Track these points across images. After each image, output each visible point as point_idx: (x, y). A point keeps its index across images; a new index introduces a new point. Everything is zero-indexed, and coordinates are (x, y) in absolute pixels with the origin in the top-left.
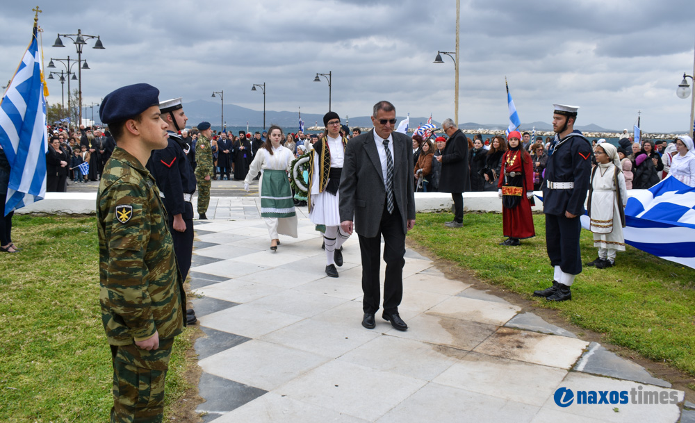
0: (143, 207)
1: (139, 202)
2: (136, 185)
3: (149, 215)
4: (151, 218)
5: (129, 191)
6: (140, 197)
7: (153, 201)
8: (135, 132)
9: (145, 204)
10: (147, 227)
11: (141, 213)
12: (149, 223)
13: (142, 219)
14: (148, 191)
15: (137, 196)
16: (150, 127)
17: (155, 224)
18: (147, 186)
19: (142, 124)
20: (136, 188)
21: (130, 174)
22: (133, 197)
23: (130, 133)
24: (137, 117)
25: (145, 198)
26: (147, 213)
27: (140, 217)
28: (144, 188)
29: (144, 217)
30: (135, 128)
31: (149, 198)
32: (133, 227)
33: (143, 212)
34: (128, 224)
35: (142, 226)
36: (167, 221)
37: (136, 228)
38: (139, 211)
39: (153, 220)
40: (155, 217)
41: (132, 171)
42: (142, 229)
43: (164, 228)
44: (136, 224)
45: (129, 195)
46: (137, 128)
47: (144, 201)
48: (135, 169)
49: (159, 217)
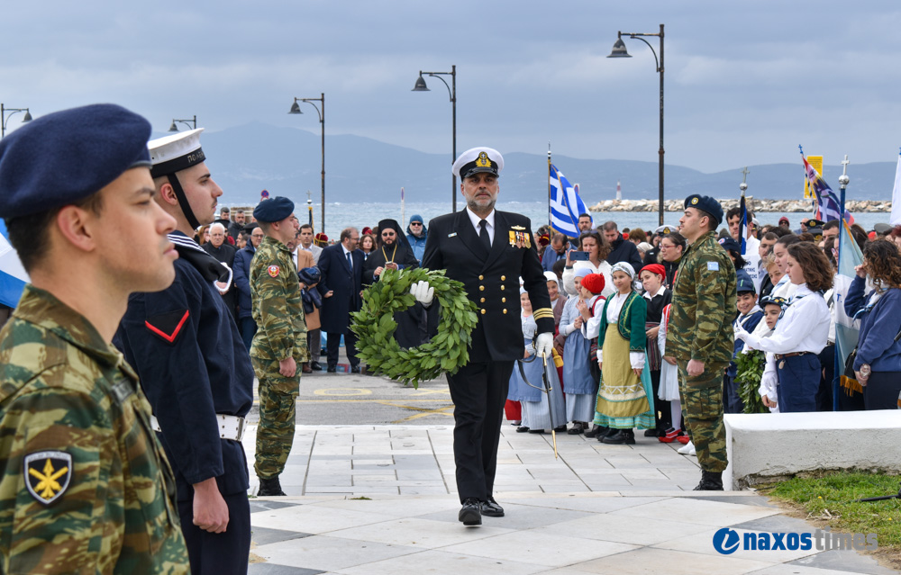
0: (101, 456)
1: (92, 443)
2: (82, 396)
3: (120, 479)
4: (127, 488)
5: (61, 413)
6: (94, 428)
7: (131, 440)
8: (84, 242)
9: (107, 447)
10: (114, 514)
11: (96, 474)
12: (121, 503)
13: (100, 491)
14: (116, 411)
15: (85, 426)
16: (126, 229)
17: (136, 505)
18: (112, 396)
19: (103, 219)
20: (81, 404)
21: (66, 363)
22: (73, 429)
23: (70, 243)
24: (88, 197)
25: (109, 432)
26: (112, 473)
27: (94, 485)
28: (105, 404)
29: (104, 484)
30: (83, 231)
31: (121, 429)
32: (75, 515)
33: (104, 472)
34: (61, 506)
35: (98, 512)
36: (172, 498)
37: (83, 516)
38: (92, 469)
39: (130, 495)
40: (138, 485)
41: (73, 355)
42: (99, 520)
43: (162, 516)
44: (83, 504)
45: (62, 422)
46: (88, 230)
47: (104, 438)
48: (79, 348)
49: (147, 485)
